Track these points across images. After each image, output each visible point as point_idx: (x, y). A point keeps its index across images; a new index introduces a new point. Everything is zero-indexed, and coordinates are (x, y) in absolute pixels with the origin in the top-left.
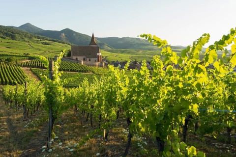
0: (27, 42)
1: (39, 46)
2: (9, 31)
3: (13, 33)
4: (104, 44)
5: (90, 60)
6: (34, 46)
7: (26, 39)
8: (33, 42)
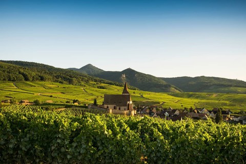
0: (83, 86)
1: (93, 90)
2: (67, 75)
3: (71, 77)
4: (170, 86)
5: (120, 109)
6: (88, 91)
7: (83, 83)
8: (89, 86)
